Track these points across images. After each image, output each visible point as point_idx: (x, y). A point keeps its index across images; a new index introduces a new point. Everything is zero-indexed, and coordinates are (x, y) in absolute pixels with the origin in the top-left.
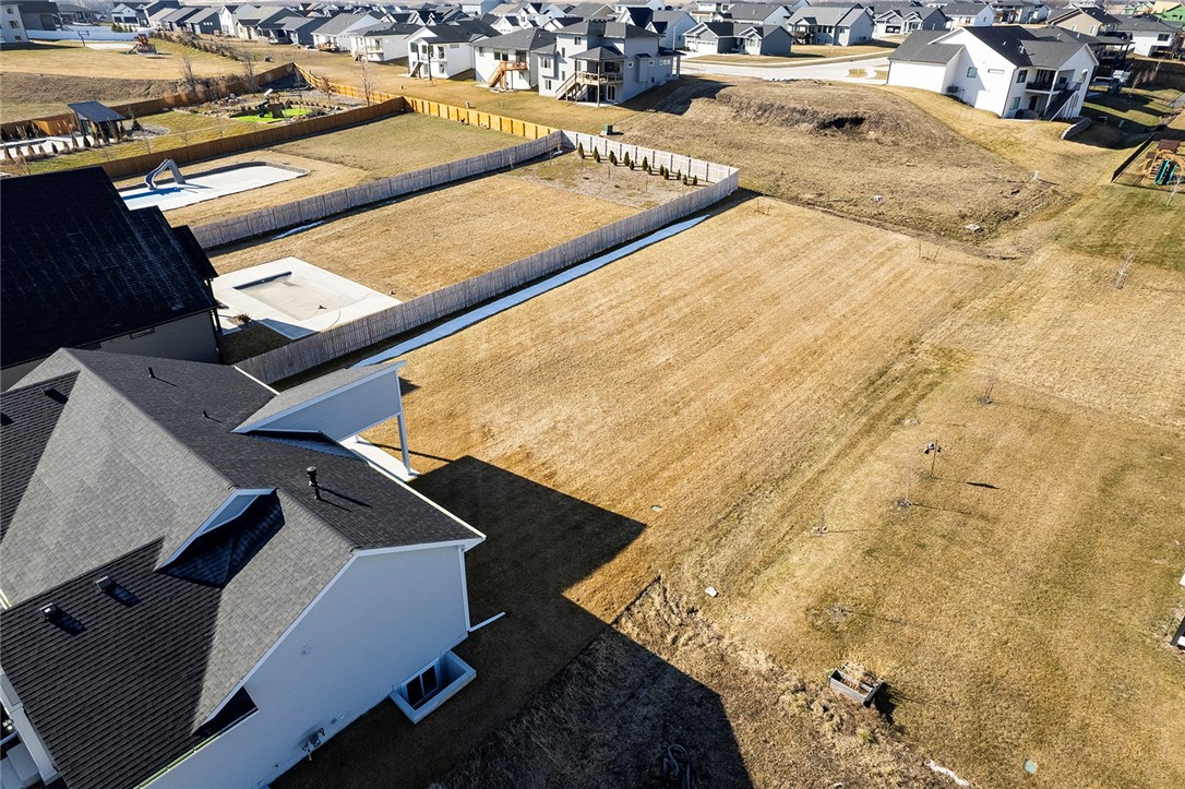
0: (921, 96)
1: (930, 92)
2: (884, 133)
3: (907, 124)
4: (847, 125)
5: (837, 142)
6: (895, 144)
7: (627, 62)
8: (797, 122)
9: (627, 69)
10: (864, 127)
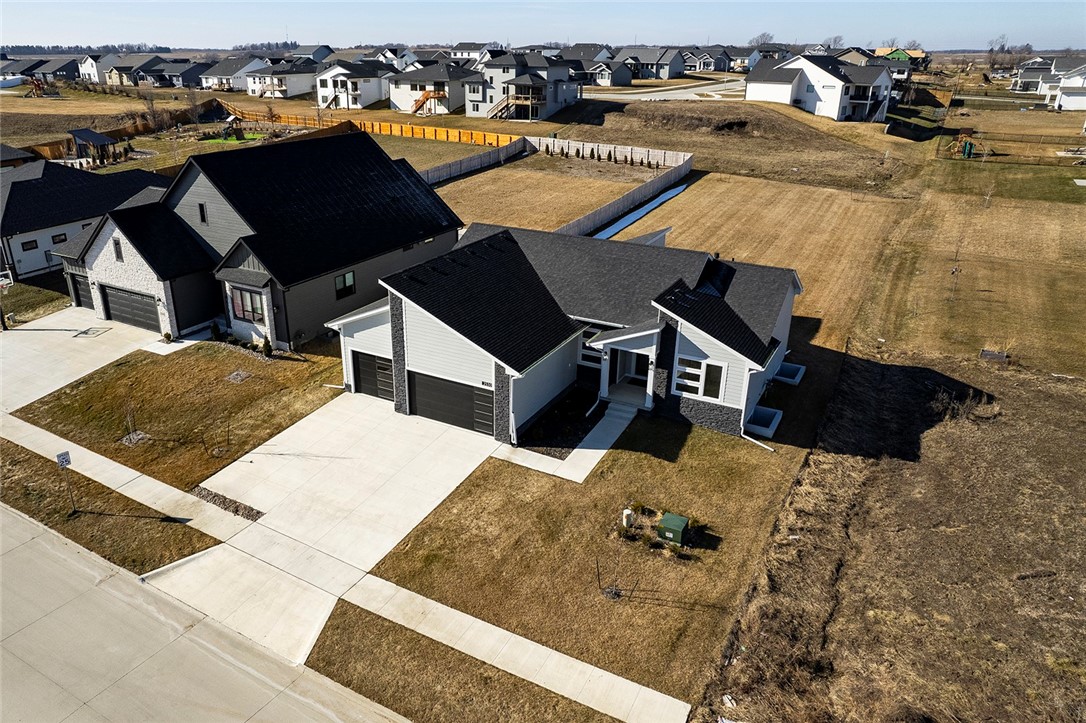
0: (778, 107)
1: (782, 104)
2: (765, 131)
3: (780, 125)
4: (735, 128)
5: (734, 139)
6: (777, 138)
7: (549, 86)
8: (698, 126)
9: (549, 91)
10: (748, 128)
